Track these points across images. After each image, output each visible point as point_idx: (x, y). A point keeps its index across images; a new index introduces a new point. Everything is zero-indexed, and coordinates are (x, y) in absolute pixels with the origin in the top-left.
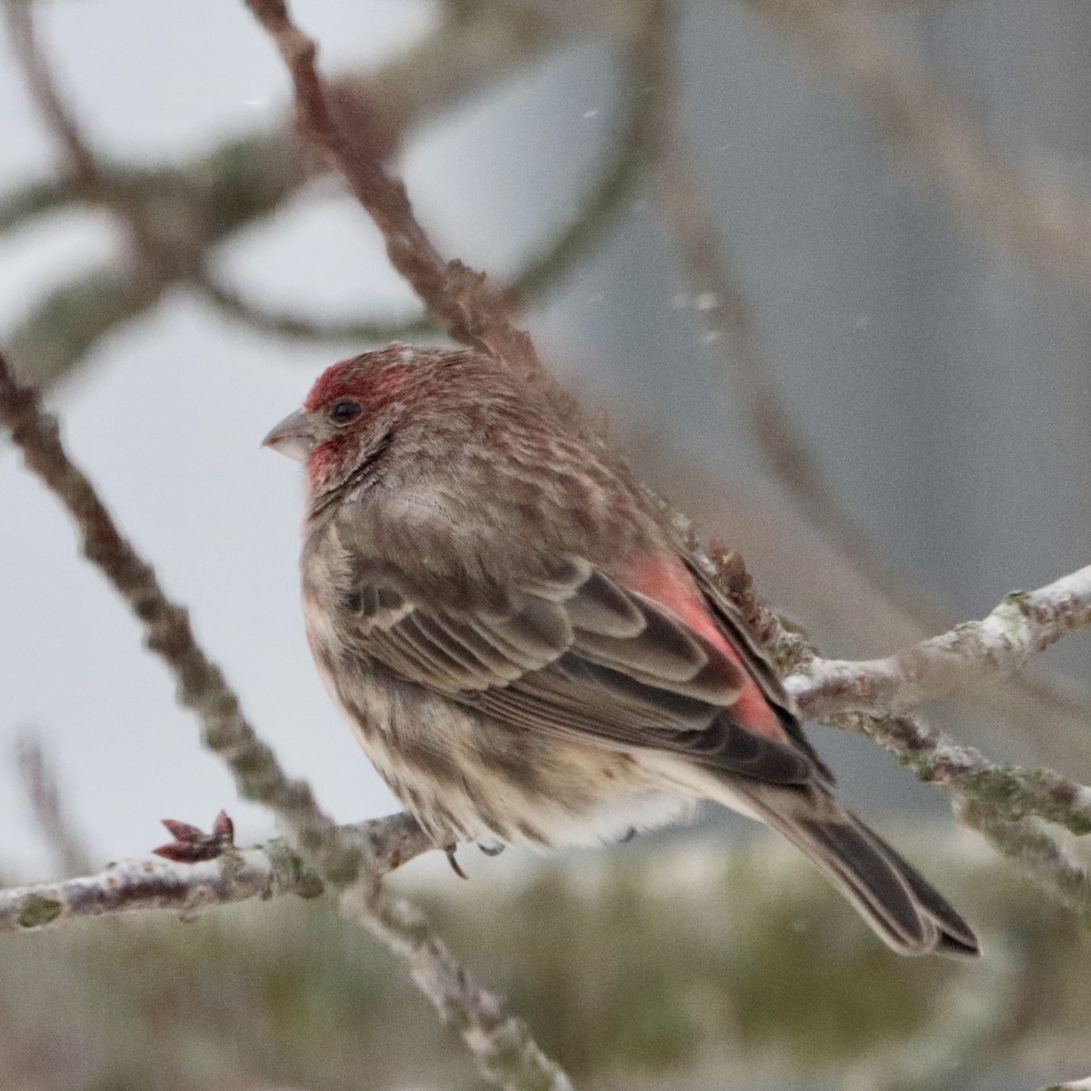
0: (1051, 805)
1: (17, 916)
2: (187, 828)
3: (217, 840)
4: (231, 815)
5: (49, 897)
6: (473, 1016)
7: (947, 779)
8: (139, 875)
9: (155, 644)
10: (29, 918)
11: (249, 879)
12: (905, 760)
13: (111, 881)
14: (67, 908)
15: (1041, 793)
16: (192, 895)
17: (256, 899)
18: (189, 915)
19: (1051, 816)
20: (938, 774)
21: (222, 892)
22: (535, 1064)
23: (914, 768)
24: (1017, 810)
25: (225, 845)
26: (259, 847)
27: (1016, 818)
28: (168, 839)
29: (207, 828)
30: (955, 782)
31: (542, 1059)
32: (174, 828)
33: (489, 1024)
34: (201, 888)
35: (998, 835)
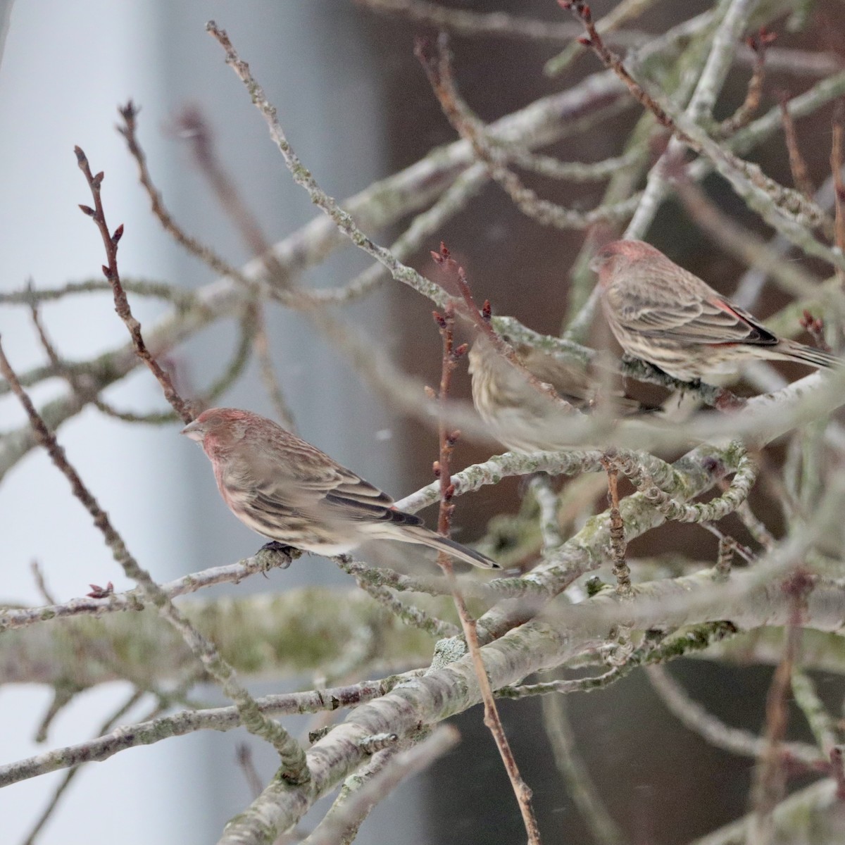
0: (391, 581)
1: (40, 617)
2: (98, 587)
3: (108, 591)
4: (113, 583)
5: (51, 610)
6: (204, 651)
7: (356, 573)
8: (82, 603)
9: (97, 524)
10: (44, 617)
11: (119, 605)
12: (342, 567)
13: (72, 605)
14: (57, 614)
15: (387, 577)
16: (99, 610)
17: (121, 611)
18: (99, 617)
19: (391, 585)
20: (353, 571)
21: (110, 609)
22: (225, 667)
23: (345, 569)
24: (379, 583)
25: (110, 593)
26: (122, 594)
27: (379, 586)
28: (91, 591)
29: (104, 587)
30: (359, 573)
31: (227, 665)
32: (93, 587)
33: (210, 653)
34: (102, 607)
35: (371, 592)
